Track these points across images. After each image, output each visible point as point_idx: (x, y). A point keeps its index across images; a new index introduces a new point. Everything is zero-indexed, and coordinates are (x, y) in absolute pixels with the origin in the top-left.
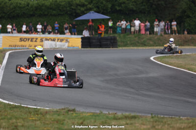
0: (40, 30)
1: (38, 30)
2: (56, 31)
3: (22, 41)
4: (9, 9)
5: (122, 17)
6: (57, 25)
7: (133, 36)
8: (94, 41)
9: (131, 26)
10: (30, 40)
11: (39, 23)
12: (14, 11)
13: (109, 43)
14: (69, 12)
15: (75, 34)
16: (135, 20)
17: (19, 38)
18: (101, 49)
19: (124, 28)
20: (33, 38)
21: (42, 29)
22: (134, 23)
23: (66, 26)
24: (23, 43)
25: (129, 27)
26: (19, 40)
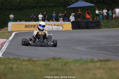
0: (41, 19)
1: (40, 19)
2: (54, 19)
3: (27, 27)
4: (16, 2)
5: (106, 6)
6: (54, 15)
7: (114, 21)
8: (82, 24)
9: (112, 14)
10: (33, 27)
11: (41, 13)
12: (20, 5)
13: (94, 25)
14: (63, 4)
15: (66, 21)
16: (116, 8)
17: (24, 25)
18: (88, 30)
19: (105, 16)
20: (36, 25)
21: (42, 18)
22: (115, 11)
23: (60, 15)
24: (27, 29)
25: (111, 14)
26: (25, 27)
